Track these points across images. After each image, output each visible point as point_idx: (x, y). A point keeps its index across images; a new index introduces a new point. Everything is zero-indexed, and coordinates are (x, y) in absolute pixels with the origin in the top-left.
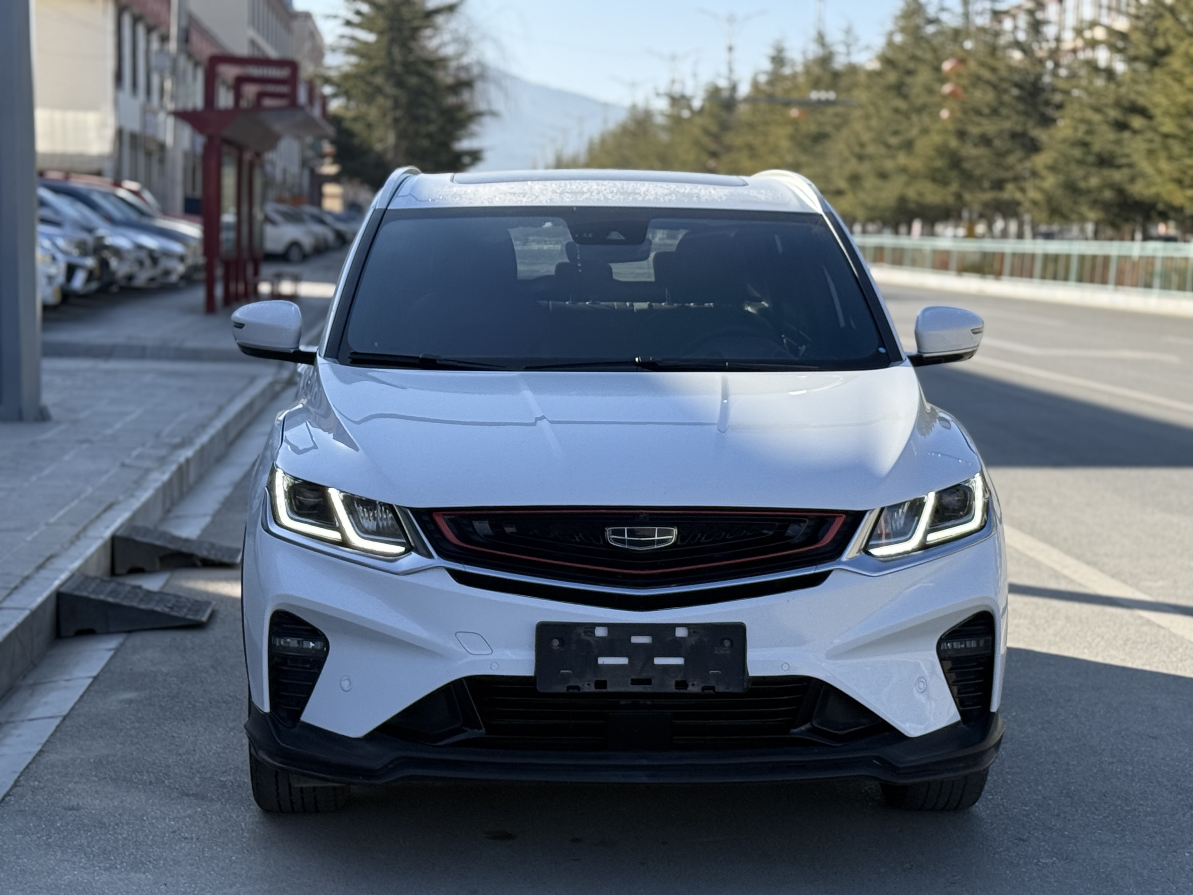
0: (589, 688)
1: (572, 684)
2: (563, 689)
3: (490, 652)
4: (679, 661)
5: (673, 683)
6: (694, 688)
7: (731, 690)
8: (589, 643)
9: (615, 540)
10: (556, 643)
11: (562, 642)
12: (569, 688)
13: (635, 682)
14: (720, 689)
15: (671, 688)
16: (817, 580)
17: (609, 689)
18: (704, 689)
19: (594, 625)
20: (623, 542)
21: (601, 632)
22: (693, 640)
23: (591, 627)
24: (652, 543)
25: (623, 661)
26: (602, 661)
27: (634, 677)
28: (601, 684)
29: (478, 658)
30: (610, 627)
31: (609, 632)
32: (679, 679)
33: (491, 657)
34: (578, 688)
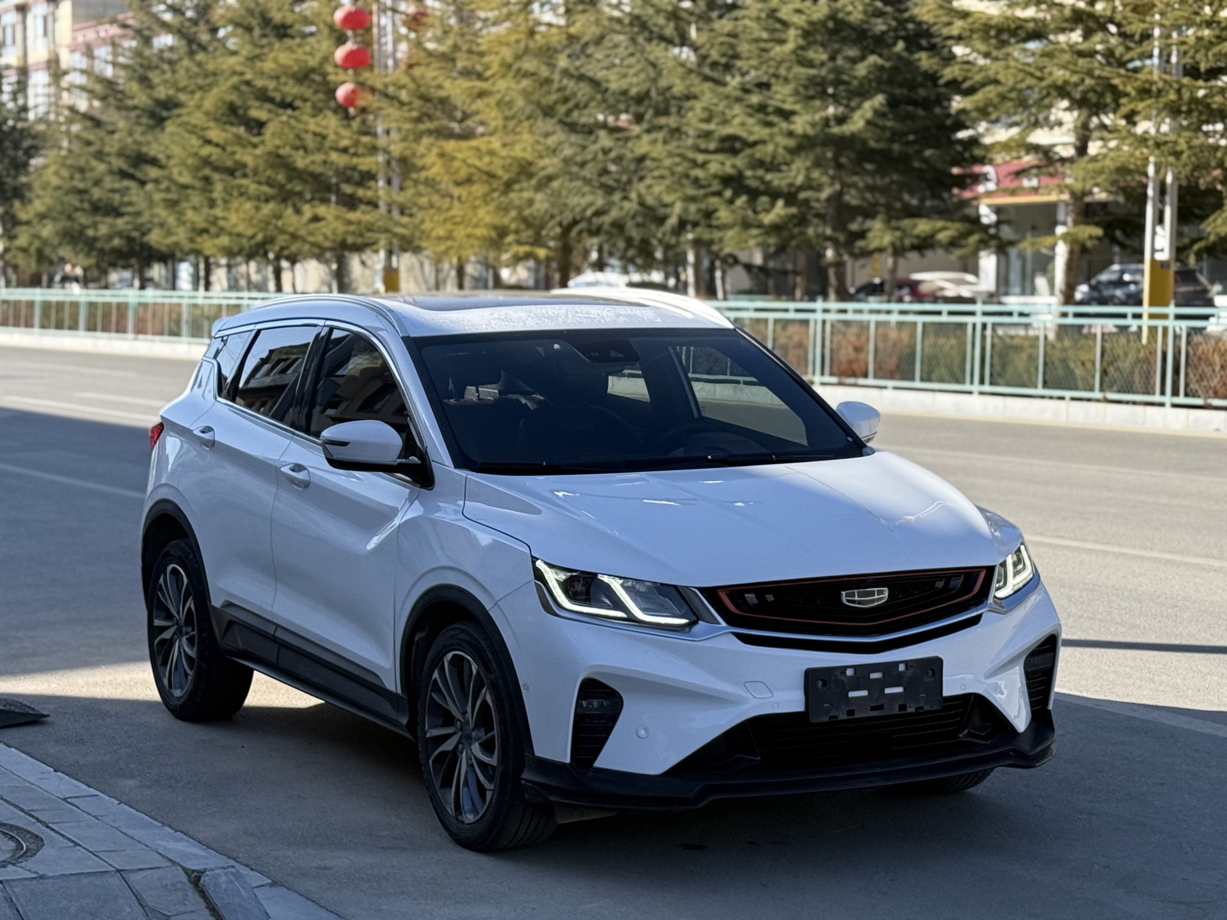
0: (843, 717)
1: (832, 715)
2: (826, 719)
3: (770, 695)
4: (899, 690)
5: (897, 707)
6: (911, 710)
7: (933, 708)
8: (842, 681)
9: (848, 601)
10: (820, 683)
11: (825, 683)
12: (831, 717)
13: (873, 709)
14: (927, 708)
15: (896, 711)
16: (975, 621)
17: (857, 716)
18: (917, 709)
19: (845, 668)
20: (854, 602)
21: (850, 672)
22: (910, 672)
23: (844, 669)
24: (873, 601)
25: (864, 693)
26: (852, 694)
27: (872, 705)
28: (851, 713)
29: (761, 701)
30: (855, 667)
31: (855, 672)
32: (901, 703)
33: (771, 699)
34: (836, 717)
